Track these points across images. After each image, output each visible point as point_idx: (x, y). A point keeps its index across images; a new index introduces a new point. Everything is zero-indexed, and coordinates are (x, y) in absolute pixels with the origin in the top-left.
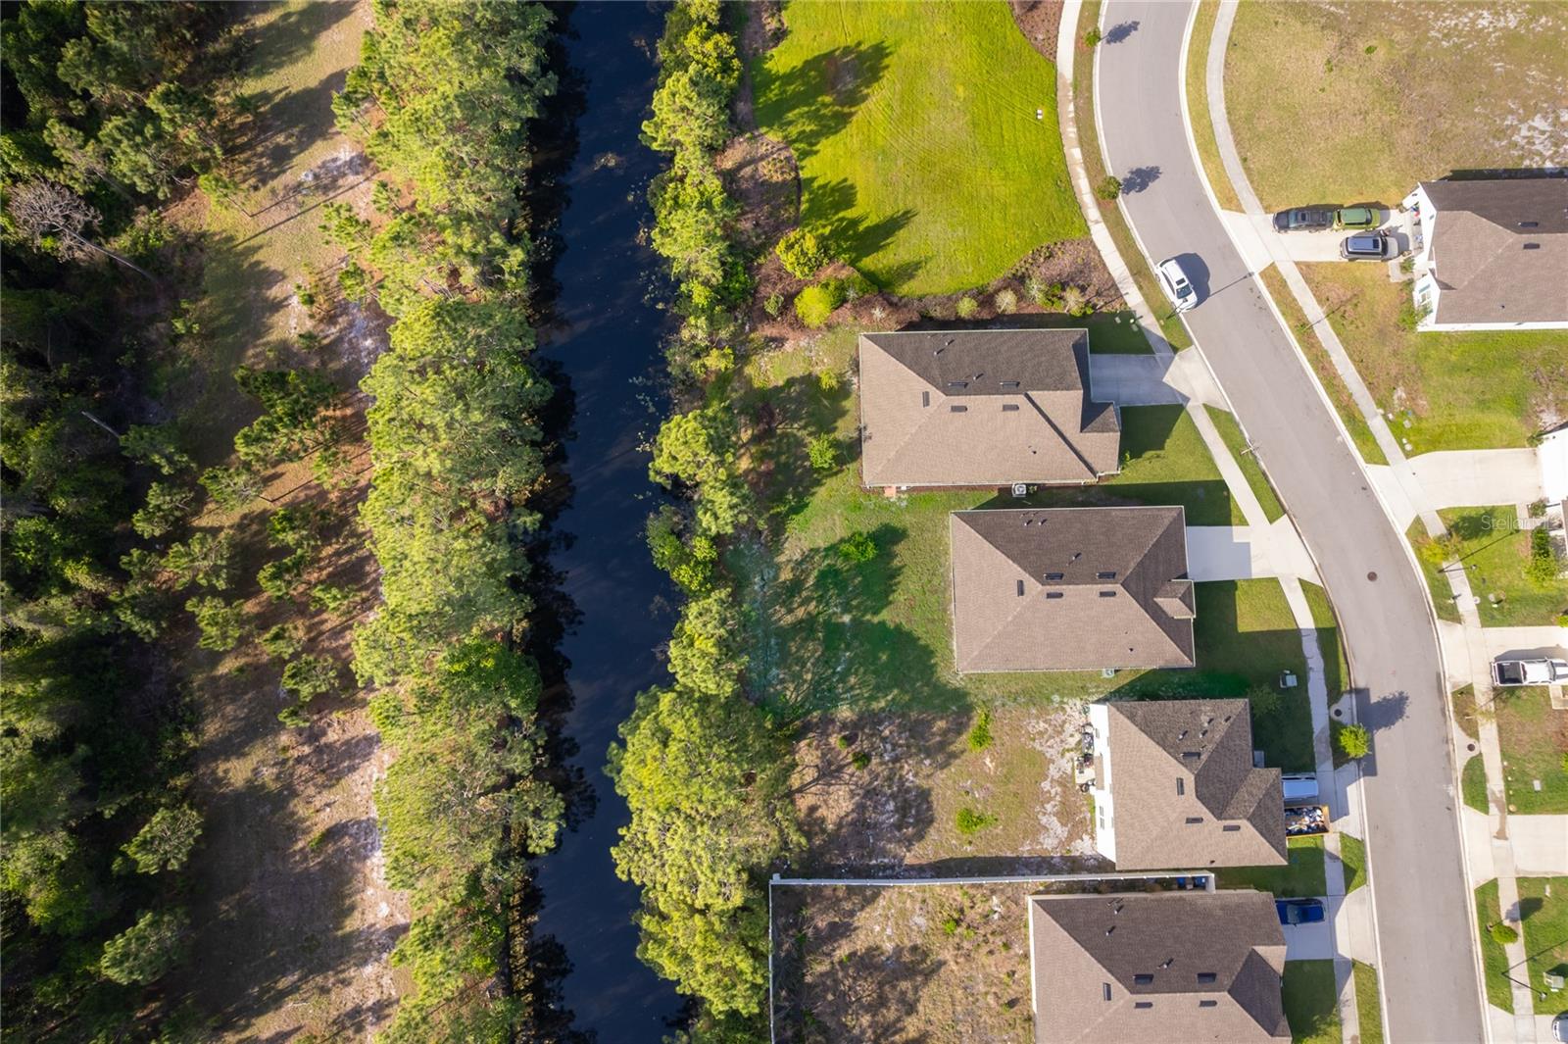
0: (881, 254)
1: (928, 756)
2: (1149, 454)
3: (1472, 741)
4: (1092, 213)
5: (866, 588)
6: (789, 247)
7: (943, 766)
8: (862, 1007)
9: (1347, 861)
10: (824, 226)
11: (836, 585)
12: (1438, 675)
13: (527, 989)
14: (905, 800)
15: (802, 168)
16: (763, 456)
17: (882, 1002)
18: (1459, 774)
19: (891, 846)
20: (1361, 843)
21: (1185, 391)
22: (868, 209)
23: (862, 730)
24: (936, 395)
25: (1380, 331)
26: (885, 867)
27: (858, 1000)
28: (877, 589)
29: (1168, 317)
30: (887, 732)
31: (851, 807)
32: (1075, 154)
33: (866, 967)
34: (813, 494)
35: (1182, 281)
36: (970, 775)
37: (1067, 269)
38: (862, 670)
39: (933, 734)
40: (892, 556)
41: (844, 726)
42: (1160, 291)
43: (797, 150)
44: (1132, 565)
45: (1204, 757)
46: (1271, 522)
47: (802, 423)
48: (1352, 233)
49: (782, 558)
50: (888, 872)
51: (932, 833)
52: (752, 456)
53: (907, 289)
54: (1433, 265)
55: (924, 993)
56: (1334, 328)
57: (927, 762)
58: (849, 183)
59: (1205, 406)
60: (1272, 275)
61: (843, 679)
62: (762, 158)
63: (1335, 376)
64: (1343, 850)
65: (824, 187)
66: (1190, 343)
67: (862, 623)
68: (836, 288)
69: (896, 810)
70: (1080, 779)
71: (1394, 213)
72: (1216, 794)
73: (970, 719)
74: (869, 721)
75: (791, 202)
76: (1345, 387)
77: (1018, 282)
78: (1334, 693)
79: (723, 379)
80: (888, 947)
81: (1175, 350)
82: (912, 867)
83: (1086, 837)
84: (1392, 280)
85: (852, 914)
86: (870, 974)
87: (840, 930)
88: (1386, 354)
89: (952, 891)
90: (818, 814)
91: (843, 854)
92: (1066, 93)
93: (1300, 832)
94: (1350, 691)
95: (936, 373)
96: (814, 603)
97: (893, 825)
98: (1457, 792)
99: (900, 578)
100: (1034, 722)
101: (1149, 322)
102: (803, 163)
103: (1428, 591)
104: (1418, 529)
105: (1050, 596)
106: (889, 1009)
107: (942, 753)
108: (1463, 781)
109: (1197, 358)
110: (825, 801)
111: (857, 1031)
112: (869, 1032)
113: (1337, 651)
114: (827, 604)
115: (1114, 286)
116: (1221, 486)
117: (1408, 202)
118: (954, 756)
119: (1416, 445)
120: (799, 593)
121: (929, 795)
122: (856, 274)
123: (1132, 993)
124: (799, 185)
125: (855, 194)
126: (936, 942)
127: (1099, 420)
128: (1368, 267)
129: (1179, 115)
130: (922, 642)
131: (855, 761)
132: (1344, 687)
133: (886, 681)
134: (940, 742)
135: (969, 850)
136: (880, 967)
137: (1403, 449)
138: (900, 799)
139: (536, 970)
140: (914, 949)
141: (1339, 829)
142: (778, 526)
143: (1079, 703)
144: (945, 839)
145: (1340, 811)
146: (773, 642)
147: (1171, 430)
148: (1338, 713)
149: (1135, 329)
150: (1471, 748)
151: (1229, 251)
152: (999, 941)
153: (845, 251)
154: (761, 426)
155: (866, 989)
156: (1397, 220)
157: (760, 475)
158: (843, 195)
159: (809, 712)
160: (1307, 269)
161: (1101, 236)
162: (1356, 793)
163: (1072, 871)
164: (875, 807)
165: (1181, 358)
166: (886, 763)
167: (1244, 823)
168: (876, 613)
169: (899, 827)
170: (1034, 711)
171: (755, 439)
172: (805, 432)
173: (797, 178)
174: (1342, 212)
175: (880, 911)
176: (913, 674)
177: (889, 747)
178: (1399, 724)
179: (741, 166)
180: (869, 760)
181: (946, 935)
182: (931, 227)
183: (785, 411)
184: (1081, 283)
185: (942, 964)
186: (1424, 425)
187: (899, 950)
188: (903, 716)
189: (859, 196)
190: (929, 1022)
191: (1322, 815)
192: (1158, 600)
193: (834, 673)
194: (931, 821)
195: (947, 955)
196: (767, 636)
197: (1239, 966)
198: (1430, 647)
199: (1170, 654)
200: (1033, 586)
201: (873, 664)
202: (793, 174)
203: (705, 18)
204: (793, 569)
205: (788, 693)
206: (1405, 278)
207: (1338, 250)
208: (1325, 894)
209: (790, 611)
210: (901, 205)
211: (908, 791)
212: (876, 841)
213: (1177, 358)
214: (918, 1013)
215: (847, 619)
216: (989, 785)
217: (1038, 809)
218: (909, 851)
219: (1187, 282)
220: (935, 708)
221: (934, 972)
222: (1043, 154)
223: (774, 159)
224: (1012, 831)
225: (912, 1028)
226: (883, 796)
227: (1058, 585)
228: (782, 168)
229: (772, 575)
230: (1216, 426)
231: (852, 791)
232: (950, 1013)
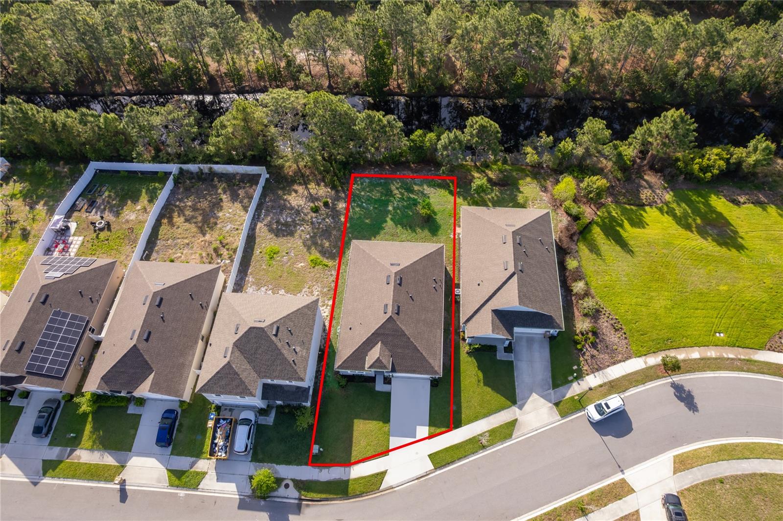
0: (603, 236)
1: (311, 237)
2: (481, 375)
4: (653, 361)
5: (405, 216)
7: (304, 244)
8: (196, 203)
9: (187, 474)
10: (617, 213)
11: (409, 205)
14: (290, 225)
15: (652, 208)
17: (195, 210)
19: (269, 218)
20: (196, 488)
21: (527, 407)
22: (631, 233)
23: (331, 211)
24: (513, 229)
26: (259, 215)
27: (200, 202)
28: (404, 221)
29: (579, 403)
30: (327, 220)
31: (293, 205)
32: (695, 354)
33: (214, 205)
34: (459, 197)
36: (296, 256)
37: (608, 339)
38: (362, 213)
39: (322, 240)
40: (422, 228)
41: (335, 205)
43: (662, 206)
46: (430, 456)
49: (425, 187)
51: (271, 236)
53: (583, 247)
55: (193, 226)
57: (308, 236)
58: (646, 226)
59: (516, 420)
60: (624, 489)
61: (358, 206)
62: (653, 191)
64: (195, 472)
65: (641, 215)
66: (563, 415)
67: (387, 214)
69: (286, 222)
73: (327, 258)
74: (335, 214)
75: (629, 202)
78: (302, 485)
80: (220, 214)
81: (557, 404)
82: (256, 225)
85: (241, 202)
86: (210, 206)
87: (235, 198)
89: (239, 242)
90: (293, 193)
91: (271, 201)
92: (743, 354)
94: (300, 500)
96: (400, 196)
97: (279, 219)
99: (410, 231)
100: (319, 289)
101: (575, 389)
102: (654, 209)
105: (388, 277)
106: (191, 212)
107: (311, 243)
109: (552, 420)
110: (298, 196)
111: (185, 201)
112: (183, 205)
114: (399, 201)
115: (599, 369)
118: (309, 248)
120: (407, 192)
121: (291, 236)
122: (588, 223)
123: (155, 293)
124: (640, 206)
126: (216, 233)
127: (501, 325)
131: (315, 207)
132: (305, 496)
134: (317, 243)
135: (257, 252)
136: (212, 211)
138: (292, 224)
140: (216, 224)
141: (210, 471)
142: (442, 186)
144: (266, 242)
146: (382, 181)
147: (498, 393)
148: (287, 486)
149: (570, 378)
153: (603, 221)
154: (498, 182)
155: (203, 205)
158: (639, 223)
159: (344, 192)
161: (635, 365)
162: (230, 490)
164: (290, 214)
165: (551, 408)
166: (311, 219)
167: (227, 360)
168: (391, 219)
169: (278, 222)
170: (325, 290)
172: (493, 196)
173: (645, 205)
175: (238, 212)
176: (356, 233)
177: (320, 221)
179: (646, 181)
180: (314, 212)
181: (218, 237)
182: (625, 264)
183: (506, 190)
184: (599, 346)
185: (204, 235)
187: (217, 218)
188: (335, 228)
189: (639, 229)
190: (178, 228)
191: (222, 456)
192: (379, 344)
193: (362, 203)
194: (277, 236)
195: (208, 237)
197: (147, 358)
200: (395, 270)
201: (365, 217)
202: (647, 204)
204: (419, 190)
205: (356, 186)
208: (172, 454)
209: (397, 189)
210: (637, 249)
211: (295, 227)
212: (274, 213)
213: (550, 405)
214: (184, 222)
215: (390, 208)
216: (289, 264)
217: (270, 287)
218: (264, 225)
219: (608, 411)
220: (336, 242)
221: (202, 231)
222: (689, 333)
223: (654, 196)
224: (262, 273)
225: (178, 220)
226: (295, 217)
227: (395, 281)
228: (650, 199)
229: (417, 182)
230: (501, 426)
231: (301, 206)
232: (180, 236)
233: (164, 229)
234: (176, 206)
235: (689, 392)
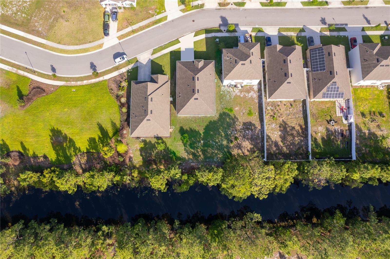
0: (108, 131)
1: (235, 123)
2: (163, 69)
3: (230, 4)
4: (101, 79)
5: (195, 137)
6: (106, 154)
7: (238, 119)
8: (293, 139)
9: (257, 31)
10: (100, 146)
11: (194, 144)
12: (216, 9)
13: (293, 221)
14: (246, 128)
15: (83, 151)
16: (160, 162)
17: (292, 135)
18: (238, 7)
19: (257, 132)
20: (253, 28)
21: (148, 59)
22: (96, 134)
23: (229, 138)
24: (147, 118)
25: (135, 15)
26: (261, 133)
27: (292, 140)
28: (195, 134)
29: (129, 62)
30: (230, 132)
31: (247, 141)
32: (85, 82)
33: (284, 138)
34: (171, 150)
35: (120, 58)
36: (240, 113)
37: (115, 85)
38: (215, 138)
39: (230, 121)
40: (187, 130)
41: (228, 143)
42: (122, 64)
43: (78, 153)
44: (191, 73)
45: (236, 59)
46: (180, 42)
47: (152, 152)
48: (111, 19)
49: (187, 158)
50: (262, 133)
51: (253, 122)
52: (160, 165)
53: (118, 125)
54: (120, 2)
55: (290, 125)
56: (134, 25)
57: (237, 123)
58: (89, 139)
59: (152, 55)
60: (120, 38)
61: (217, 143)
62: (80, 162)
63: (146, 25)
64: (255, 32)
65: (89, 146)
66: (136, 57)
67: (203, 138)
68: (117, 143)
69: (248, 131)
70: (240, 88)
71: (106, 10)
72: (245, 57)
73: (226, 113)
74: (227, 137)
75: (93, 154)
76: (148, 23)
77: (118, 97)
78: (220, 31)
79: (140, 173)
80: (280, 133)
81: (137, 61)
82: (261, 127)
83: (253, 87)
84: (123, 11)
85: (272, 141)
86: (286, 137)
87: (276, 144)
88: (141, 14)
89: (266, 118)
90: (249, 149)
91: (258, 143)
92: (69, 83)
93: (251, 40)
94: (220, 28)
95: (142, 118)
96: (198, 150)
97: (251, 131)
98: (242, 8)
99: (192, 128)
100: (227, 98)
101: (130, 67)
102: (82, 151)
103: (197, 10)
104: (182, 11)
105: (198, 92)
106: (294, 133)
107: (234, 119)
108: (239, 7)
109: (140, 56)
110: (246, 148)
111: (299, 141)
112: (299, 138)
113: (211, 30)
114: (198, 146)
115: (120, 74)
116: (171, 52)
117: (104, 6)
118: (235, 117)
119: (163, 9)
120: (195, 153)
121: (244, 123)
122: (114, 138)
123: (289, 77)
124: (88, 152)
125: (92, 138)
126: (278, 122)
127: (155, 79)
128: (119, 16)
129: (77, 57)
130: (208, 124)
131: (237, 140)
132: (219, 29)
133: (217, 132)
134: (232, 120)
135: (257, 114)
136: (284, 135)
137: (164, 12)
138: (245, 130)
139: (288, 219)
140: (280, 127)
141: (250, 32)
142: (179, 158)
143: (222, 88)
144: (255, 119)
145: (246, 32)
146: (208, 160)
147: (157, 63)
148: (225, 30)
149: (132, 70)
150: (232, 4)
151: (113, 47)
152: (278, 108)
153: (107, 140)
154: (153, 163)
155: (289, 138)
156: (108, 9)
157: (165, 163)
158: (92, 141)
159: (225, 152)
160: (119, 30)
161: (107, 77)
162: (242, 28)
163: (261, 91)
164: (248, 136)
165: (139, 60)
166: (237, 133)
167: (251, 51)
168: (201, 134)
169: (252, 130)
170: (224, 98)
171: (156, 164)
172: (155, 151)
173: (86, 153)
174: (105, 21)
175: (272, 135)
176: (216, 126)
177: (233, 132)
178: (227, 18)
179: (82, 168)
180: (236, 137)
181: (276, 120)
182: (102, 119)
183: (149, 157)
184: (119, 82)
185: (283, 121)
186: (158, 7)
187: (280, 131)
188: (226, 128)
189: (92, 137)
190: (296, 124)
191: (247, 36)
192: (199, 68)
193: (215, 145)
194: (250, 122)
195: (281, 119)
196: (206, 162)
197: (282, 55)
198: (210, 11)
199: (212, 66)
200: (196, 96)
201: (213, 136)
202: (85, 154)
203: (39, 177)
204: (189, 155)
205: (220, 156)
206: (123, 9)
207: (115, 22)
208: (265, 36)
209: (200, 156)
210: (96, 126)
211: (243, 128)
212: (255, 135)
213: (139, 61)
214: (294, 126)
215: (202, 142)
216: (242, 109)
217: (247, 98)
218: (257, 128)
219: (121, 57)
220: (224, 121)
221: (285, 123)
222: (85, 90)
223: (80, 159)
224: (252, 104)
225: (298, 128)
226: (244, 133)
227: (195, 90)
228: (83, 157)
229: (191, 160)
230: (157, 53)
231: (244, 141)
232: (294, 119)
233: (302, 122)
234: (301, 136)
235: (91, 69)
